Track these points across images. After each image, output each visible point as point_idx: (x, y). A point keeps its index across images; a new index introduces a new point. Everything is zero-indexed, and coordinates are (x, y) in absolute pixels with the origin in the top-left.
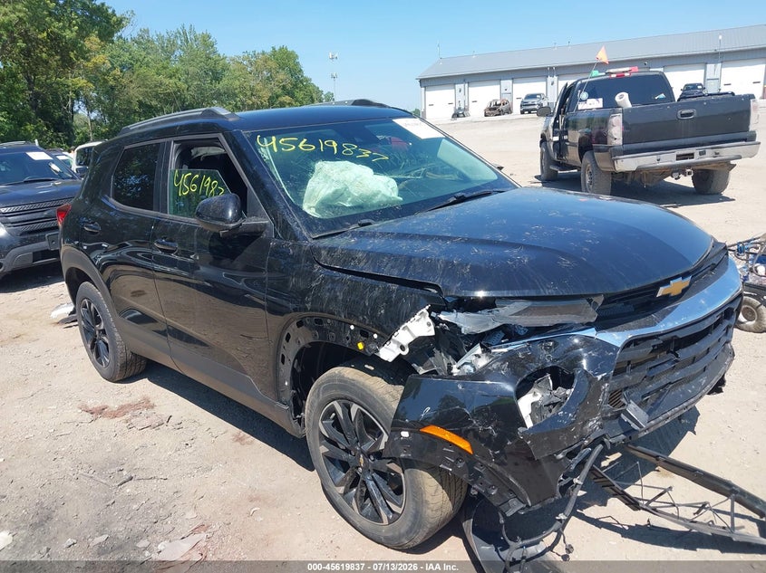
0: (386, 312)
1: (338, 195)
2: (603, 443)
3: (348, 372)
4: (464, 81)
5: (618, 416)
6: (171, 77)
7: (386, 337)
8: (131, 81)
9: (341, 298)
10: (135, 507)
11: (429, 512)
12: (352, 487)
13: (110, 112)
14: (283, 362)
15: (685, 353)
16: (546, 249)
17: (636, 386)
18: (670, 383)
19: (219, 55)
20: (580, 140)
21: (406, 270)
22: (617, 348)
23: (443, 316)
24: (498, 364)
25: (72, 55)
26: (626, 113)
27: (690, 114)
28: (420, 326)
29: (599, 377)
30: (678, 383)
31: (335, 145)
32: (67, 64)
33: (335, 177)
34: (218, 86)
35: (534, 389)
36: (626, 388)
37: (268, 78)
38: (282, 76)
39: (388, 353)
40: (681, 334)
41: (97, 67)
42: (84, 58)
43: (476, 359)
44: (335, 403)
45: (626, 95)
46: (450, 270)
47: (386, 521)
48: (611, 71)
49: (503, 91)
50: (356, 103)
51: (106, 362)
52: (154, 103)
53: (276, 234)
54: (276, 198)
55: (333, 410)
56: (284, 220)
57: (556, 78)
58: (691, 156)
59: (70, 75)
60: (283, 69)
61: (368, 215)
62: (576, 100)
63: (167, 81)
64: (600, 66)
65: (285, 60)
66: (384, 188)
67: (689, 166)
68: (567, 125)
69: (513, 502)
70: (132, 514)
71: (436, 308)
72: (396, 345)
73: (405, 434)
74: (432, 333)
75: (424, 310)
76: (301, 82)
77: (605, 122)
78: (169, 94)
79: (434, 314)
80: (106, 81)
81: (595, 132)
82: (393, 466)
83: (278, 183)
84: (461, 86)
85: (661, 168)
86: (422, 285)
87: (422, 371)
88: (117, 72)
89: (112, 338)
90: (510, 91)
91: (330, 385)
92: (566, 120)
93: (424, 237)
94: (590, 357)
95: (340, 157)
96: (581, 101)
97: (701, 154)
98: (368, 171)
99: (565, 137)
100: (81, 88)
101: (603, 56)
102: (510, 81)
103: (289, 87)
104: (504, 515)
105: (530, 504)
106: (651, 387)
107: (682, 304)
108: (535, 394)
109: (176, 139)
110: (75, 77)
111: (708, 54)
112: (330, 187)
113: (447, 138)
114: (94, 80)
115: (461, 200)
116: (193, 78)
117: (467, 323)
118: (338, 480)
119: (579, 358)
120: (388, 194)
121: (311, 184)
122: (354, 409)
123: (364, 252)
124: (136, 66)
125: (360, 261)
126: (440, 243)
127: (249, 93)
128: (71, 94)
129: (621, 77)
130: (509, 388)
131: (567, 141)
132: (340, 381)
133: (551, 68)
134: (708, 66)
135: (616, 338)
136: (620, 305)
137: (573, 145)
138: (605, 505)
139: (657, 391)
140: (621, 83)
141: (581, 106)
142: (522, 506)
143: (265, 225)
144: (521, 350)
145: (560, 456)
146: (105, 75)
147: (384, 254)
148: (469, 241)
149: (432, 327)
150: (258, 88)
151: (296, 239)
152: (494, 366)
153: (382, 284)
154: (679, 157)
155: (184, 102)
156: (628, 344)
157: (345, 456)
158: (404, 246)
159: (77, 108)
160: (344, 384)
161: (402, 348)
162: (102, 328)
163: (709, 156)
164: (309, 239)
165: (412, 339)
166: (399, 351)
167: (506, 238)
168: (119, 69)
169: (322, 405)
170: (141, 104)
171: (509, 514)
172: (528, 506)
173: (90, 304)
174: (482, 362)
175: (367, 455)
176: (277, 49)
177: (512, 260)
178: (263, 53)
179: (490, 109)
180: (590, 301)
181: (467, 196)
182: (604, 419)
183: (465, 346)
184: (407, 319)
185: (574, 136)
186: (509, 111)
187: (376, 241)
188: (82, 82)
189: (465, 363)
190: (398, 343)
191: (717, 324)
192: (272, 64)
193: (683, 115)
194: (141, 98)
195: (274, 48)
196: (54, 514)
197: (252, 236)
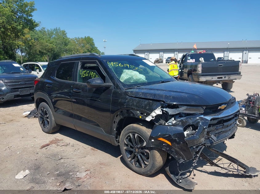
0: (149, 108)
1: (130, 79)
2: (205, 146)
3: (135, 125)
4: (148, 52)
5: (209, 138)
6: (51, 44)
7: (148, 115)
8: (37, 44)
9: (135, 104)
10: (65, 165)
11: (157, 163)
12: (133, 159)
13: (29, 54)
14: (114, 123)
15: (225, 124)
16: (191, 94)
17: (213, 131)
18: (221, 132)
19: (67, 38)
20: (188, 71)
21: (154, 97)
22: (209, 120)
23: (164, 109)
24: (179, 122)
25: (19, 34)
26: (203, 64)
27: (221, 66)
28: (158, 112)
29: (204, 127)
30: (224, 132)
31: (128, 65)
32: (17, 37)
33: (129, 74)
34: (66, 48)
35: (187, 131)
36: (211, 131)
37: (83, 46)
38: (88, 46)
39: (149, 119)
40: (225, 119)
41: (26, 39)
42: (23, 35)
43: (173, 121)
44: (130, 134)
45: (203, 59)
46: (167, 97)
47: (143, 167)
48: (198, 51)
49: (160, 56)
50: (130, 55)
51: (47, 127)
52: (44, 51)
53: (114, 87)
54: (114, 78)
55: (129, 136)
56: (117, 84)
57: (177, 52)
58: (222, 78)
59: (17, 40)
60: (88, 44)
61: (139, 84)
62: (186, 59)
63: (49, 45)
64: (194, 49)
65: (89, 41)
66: (142, 77)
67: (221, 81)
68: (184, 66)
69: (182, 159)
70: (65, 167)
71: (162, 107)
72: (151, 117)
73: (153, 140)
74: (161, 114)
75: (160, 107)
76: (94, 48)
77: (196, 66)
78: (49, 49)
79: (162, 109)
80: (29, 43)
81: (193, 69)
82: (147, 151)
83: (114, 74)
84: (147, 53)
85: (213, 81)
86: (159, 101)
87: (157, 124)
88: (33, 41)
89: (51, 119)
90: (163, 56)
91: (129, 129)
92: (184, 65)
93: (158, 90)
94: (202, 122)
95: (130, 69)
96: (188, 59)
97: (225, 77)
98: (137, 73)
99: (183, 70)
100: (20, 45)
101: (195, 47)
102: (163, 53)
103: (90, 49)
104: (179, 163)
105: (186, 160)
106: (217, 132)
107: (225, 111)
108: (187, 132)
109: (81, 61)
110: (18, 41)
111: (224, 48)
112: (128, 76)
113: (156, 66)
114: (25, 43)
115: (163, 82)
116: (58, 44)
117: (171, 111)
118: (129, 157)
119: (199, 122)
120: (143, 79)
121: (122, 75)
122: (136, 135)
123: (142, 92)
124: (40, 39)
125: (140, 95)
126: (162, 91)
127: (76, 50)
128: (16, 46)
129: (200, 53)
130: (182, 129)
131: (183, 71)
132: (132, 127)
133: (176, 49)
134: (225, 52)
135: (209, 118)
136: (209, 110)
137: (185, 73)
138: (203, 167)
139: (218, 133)
140: (201, 55)
141: (188, 61)
142: (184, 160)
143: (111, 85)
144: (184, 119)
145: (194, 147)
146: (29, 41)
147: (148, 93)
148: (170, 91)
149: (161, 112)
150: (79, 49)
151: (120, 89)
152: (178, 123)
153: (147, 101)
154: (218, 78)
155: (54, 52)
156: (211, 120)
157: (132, 149)
158: (152, 92)
159: (18, 51)
160: (134, 128)
161: (153, 117)
162: (48, 116)
163: (227, 79)
164: (124, 89)
165: (156, 115)
166: (152, 118)
167: (180, 91)
168: (33, 40)
169: (126, 135)
170: (40, 51)
171: (180, 163)
172: (185, 161)
173: (44, 109)
174: (174, 122)
175: (139, 149)
176: (86, 37)
177: (183, 96)
178: (82, 38)
179: (156, 61)
180: (202, 108)
181: (165, 81)
182: (205, 139)
183: (169, 118)
184: (155, 110)
185: (186, 70)
186: (162, 62)
187: (144, 90)
188: (21, 43)
189: (170, 122)
190: (152, 116)
191: (233, 118)
192: (85, 42)
193: (219, 66)
194: (40, 50)
195: (85, 37)
196: (40, 167)
197: (107, 88)
